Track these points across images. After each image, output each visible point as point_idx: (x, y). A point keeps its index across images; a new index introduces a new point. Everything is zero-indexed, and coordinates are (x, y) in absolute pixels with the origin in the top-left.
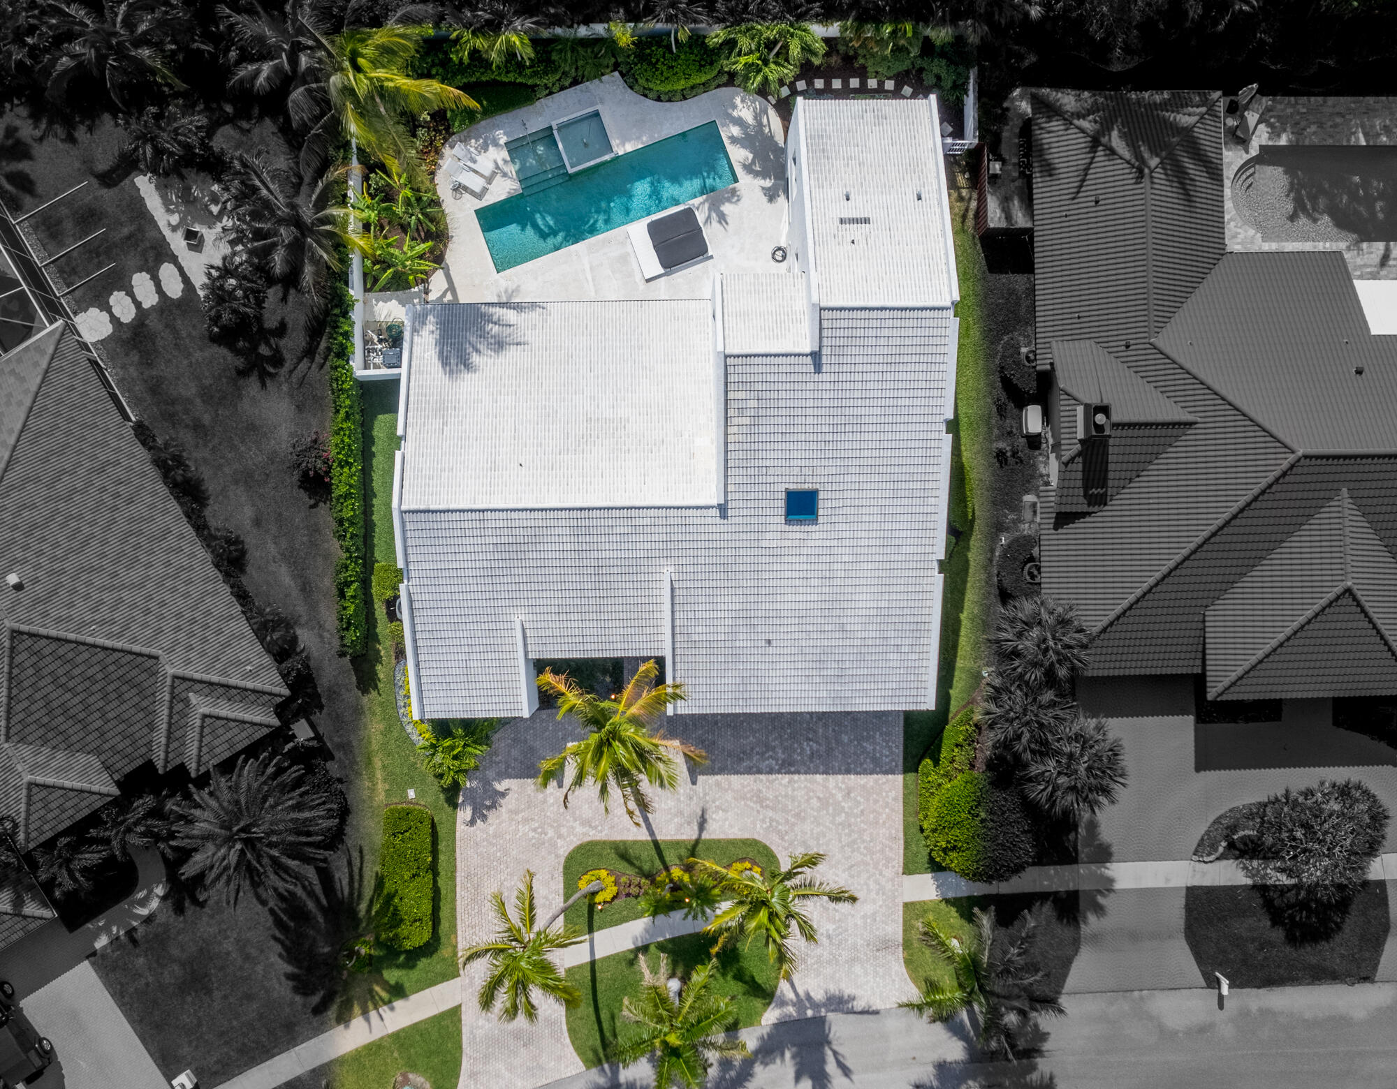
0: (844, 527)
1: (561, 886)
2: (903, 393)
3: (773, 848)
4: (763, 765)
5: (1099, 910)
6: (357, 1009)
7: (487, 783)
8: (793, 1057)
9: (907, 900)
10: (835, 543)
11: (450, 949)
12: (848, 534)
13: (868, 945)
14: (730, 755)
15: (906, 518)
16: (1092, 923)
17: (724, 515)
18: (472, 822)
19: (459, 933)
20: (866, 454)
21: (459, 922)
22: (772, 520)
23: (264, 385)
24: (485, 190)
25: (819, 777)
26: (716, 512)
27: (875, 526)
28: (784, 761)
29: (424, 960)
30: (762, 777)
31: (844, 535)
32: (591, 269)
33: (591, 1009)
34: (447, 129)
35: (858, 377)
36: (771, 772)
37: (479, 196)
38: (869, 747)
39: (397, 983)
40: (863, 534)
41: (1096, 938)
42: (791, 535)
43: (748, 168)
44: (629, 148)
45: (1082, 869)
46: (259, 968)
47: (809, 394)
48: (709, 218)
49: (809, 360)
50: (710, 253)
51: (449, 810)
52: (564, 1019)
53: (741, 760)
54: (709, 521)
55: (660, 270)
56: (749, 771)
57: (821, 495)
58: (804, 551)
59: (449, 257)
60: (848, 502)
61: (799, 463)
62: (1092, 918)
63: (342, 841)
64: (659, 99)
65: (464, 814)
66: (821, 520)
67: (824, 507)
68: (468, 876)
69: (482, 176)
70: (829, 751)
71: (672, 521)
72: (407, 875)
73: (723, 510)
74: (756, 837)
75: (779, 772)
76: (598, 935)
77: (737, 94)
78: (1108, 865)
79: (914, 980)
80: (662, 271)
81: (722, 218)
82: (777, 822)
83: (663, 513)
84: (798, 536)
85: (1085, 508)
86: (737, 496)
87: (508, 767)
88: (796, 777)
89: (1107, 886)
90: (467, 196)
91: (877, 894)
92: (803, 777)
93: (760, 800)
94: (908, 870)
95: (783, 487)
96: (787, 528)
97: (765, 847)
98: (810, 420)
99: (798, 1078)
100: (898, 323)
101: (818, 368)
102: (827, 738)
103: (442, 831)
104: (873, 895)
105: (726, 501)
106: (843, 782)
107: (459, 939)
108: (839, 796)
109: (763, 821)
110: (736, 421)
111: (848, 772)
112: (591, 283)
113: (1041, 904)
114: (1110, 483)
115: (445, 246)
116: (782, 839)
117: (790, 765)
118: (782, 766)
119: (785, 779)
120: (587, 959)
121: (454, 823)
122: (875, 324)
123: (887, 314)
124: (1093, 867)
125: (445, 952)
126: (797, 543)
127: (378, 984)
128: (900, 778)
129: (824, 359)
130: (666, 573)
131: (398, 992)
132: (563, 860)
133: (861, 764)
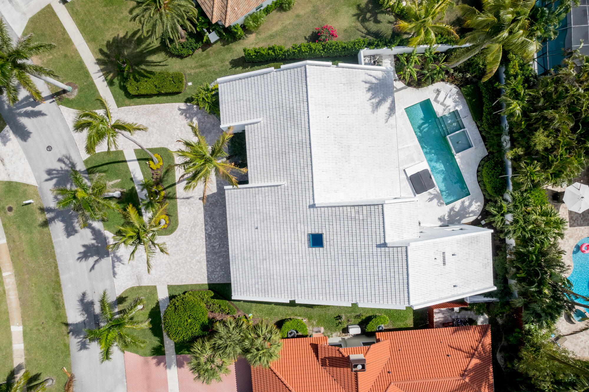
0: (308, 259)
1: (156, 147)
2: (369, 284)
3: (175, 232)
4: (208, 227)
5: (158, 364)
6: (102, 67)
7: (196, 114)
8: (93, 244)
9: (157, 287)
10: (301, 255)
11: (128, 103)
12: (305, 261)
13: (139, 272)
14: (212, 213)
15: (313, 286)
16: (153, 361)
17: (310, 207)
18: (180, 109)
19: (135, 107)
20: (341, 268)
21: (139, 106)
22: (309, 228)
23: (354, 15)
24: (438, 102)
25: (204, 250)
26: (312, 203)
27: (309, 273)
28: (210, 235)
29: (123, 93)
30: (204, 227)
31: (304, 259)
32: (408, 147)
33: (107, 162)
34: (462, 86)
35: (375, 264)
36: (206, 230)
37: (436, 100)
38: (218, 270)
39: (114, 83)
40: (305, 268)
41: (147, 362)
42: (303, 236)
43: (452, 209)
44: (458, 160)
45: (174, 357)
46: (117, 26)
47: (366, 242)
48: (431, 194)
49: (382, 242)
50: (417, 195)
51: (184, 99)
52: (103, 151)
53: (210, 217)
54: (308, 200)
55: (409, 175)
56: (206, 221)
57: (321, 249)
58: (296, 242)
59: (410, 89)
60: (319, 261)
61: (335, 239)
62: (155, 361)
63: (169, 57)
64: (478, 171)
65: (183, 106)
66: (310, 249)
67: (316, 250)
68: (158, 109)
69: (444, 101)
70: (216, 253)
71: (307, 184)
72: (156, 83)
73: (313, 206)
74: (179, 225)
75: (206, 233)
76: (137, 163)
77: (481, 203)
78: (176, 367)
79: (126, 291)
80: (409, 176)
81: (431, 200)
82: (185, 234)
83: (310, 180)
84: (303, 239)
85: (320, 357)
86: (319, 212)
87: (203, 123)
88: (204, 240)
89: (167, 366)
90: (435, 95)
91: (159, 275)
92: (204, 243)
93: (195, 226)
94: (169, 287)
95: (324, 232)
96: (306, 234)
97: (175, 229)
98: (355, 243)
99: (84, 246)
100: (401, 281)
101: (379, 246)
102: (221, 252)
103: (175, 97)
104: (158, 273)
105: (317, 207)
106: (203, 259)
107: (133, 107)
108: (197, 258)
109: (186, 228)
110: (353, 210)
111: (208, 261)
112: (402, 147)
113: (159, 341)
114: (331, 368)
115: (415, 87)
116: (179, 236)
117: (209, 238)
118: (208, 234)
119: (203, 236)
120: (127, 159)
121: (179, 102)
122: (401, 271)
123: (405, 276)
124: (175, 361)
125: (127, 101)
126: (300, 239)
127: (113, 75)
128: (206, 282)
129: (383, 249)
130: (284, 183)
131: (111, 83)
132: (166, 147)
133: (211, 267)
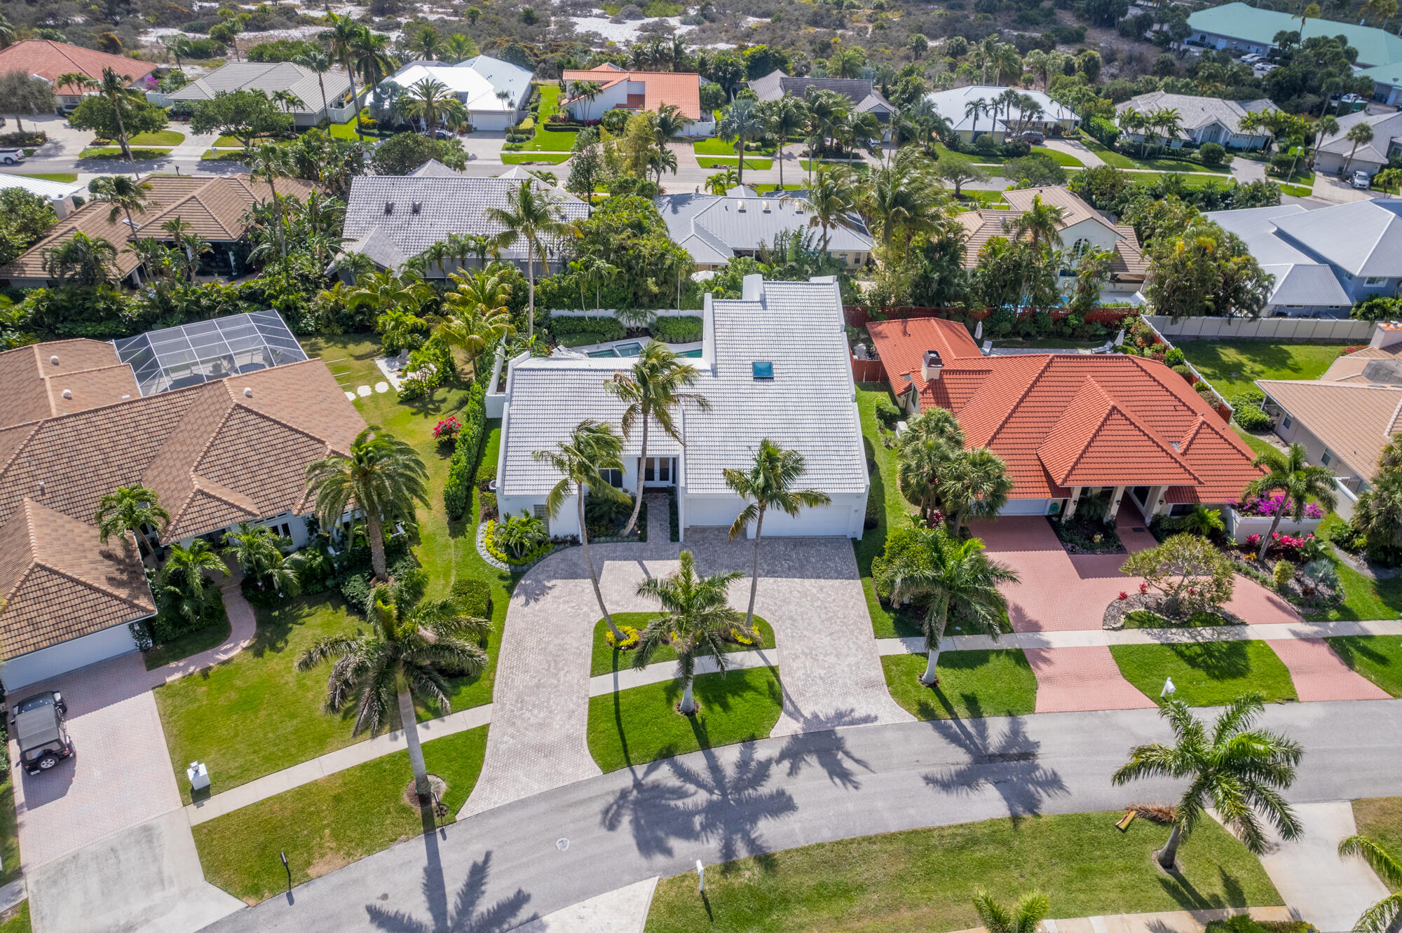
0: (790, 383)
1: (591, 641)
2: (815, 320)
3: (766, 619)
7: (538, 581)
9: (882, 654)
10: (786, 391)
11: (488, 682)
13: (857, 684)
15: (827, 379)
18: (524, 604)
19: (498, 672)
20: (798, 347)
21: (499, 667)
22: (745, 379)
25: (797, 580)
26: (710, 374)
27: (810, 383)
28: (769, 570)
31: (791, 387)
35: (787, 312)
38: (832, 565)
39: (439, 706)
40: (803, 387)
41: (1049, 679)
42: (758, 387)
45: (1021, 636)
47: (761, 319)
49: (759, 304)
51: (506, 597)
52: (585, 736)
54: (707, 378)
57: (774, 367)
58: (767, 395)
60: (791, 371)
61: (759, 350)
62: (1040, 665)
65: (518, 599)
66: (775, 379)
67: (777, 373)
68: (513, 635)
70: (802, 566)
76: (622, 674)
78: (1041, 633)
79: (904, 706)
82: (768, 604)
84: (762, 387)
86: (723, 366)
87: (556, 573)
89: (1047, 646)
91: (857, 650)
94: (879, 634)
95: (750, 362)
96: (755, 383)
97: (760, 618)
98: (763, 331)
101: (765, 307)
102: (799, 559)
103: (497, 607)
104: (854, 651)
105: (717, 368)
106: (816, 583)
107: (497, 677)
108: (814, 591)
110: (720, 330)
111: (818, 577)
113: (998, 657)
116: (775, 615)
117: (775, 572)
119: (771, 580)
120: (612, 690)
121: (508, 605)
124: (1029, 634)
125: (483, 683)
126: (762, 391)
128: (859, 582)
129: (768, 304)
131: (437, 713)
132: (594, 625)
133: (828, 574)
